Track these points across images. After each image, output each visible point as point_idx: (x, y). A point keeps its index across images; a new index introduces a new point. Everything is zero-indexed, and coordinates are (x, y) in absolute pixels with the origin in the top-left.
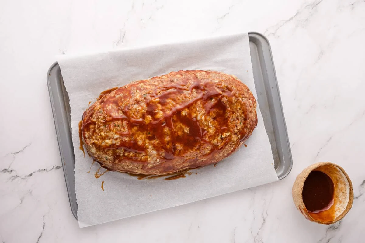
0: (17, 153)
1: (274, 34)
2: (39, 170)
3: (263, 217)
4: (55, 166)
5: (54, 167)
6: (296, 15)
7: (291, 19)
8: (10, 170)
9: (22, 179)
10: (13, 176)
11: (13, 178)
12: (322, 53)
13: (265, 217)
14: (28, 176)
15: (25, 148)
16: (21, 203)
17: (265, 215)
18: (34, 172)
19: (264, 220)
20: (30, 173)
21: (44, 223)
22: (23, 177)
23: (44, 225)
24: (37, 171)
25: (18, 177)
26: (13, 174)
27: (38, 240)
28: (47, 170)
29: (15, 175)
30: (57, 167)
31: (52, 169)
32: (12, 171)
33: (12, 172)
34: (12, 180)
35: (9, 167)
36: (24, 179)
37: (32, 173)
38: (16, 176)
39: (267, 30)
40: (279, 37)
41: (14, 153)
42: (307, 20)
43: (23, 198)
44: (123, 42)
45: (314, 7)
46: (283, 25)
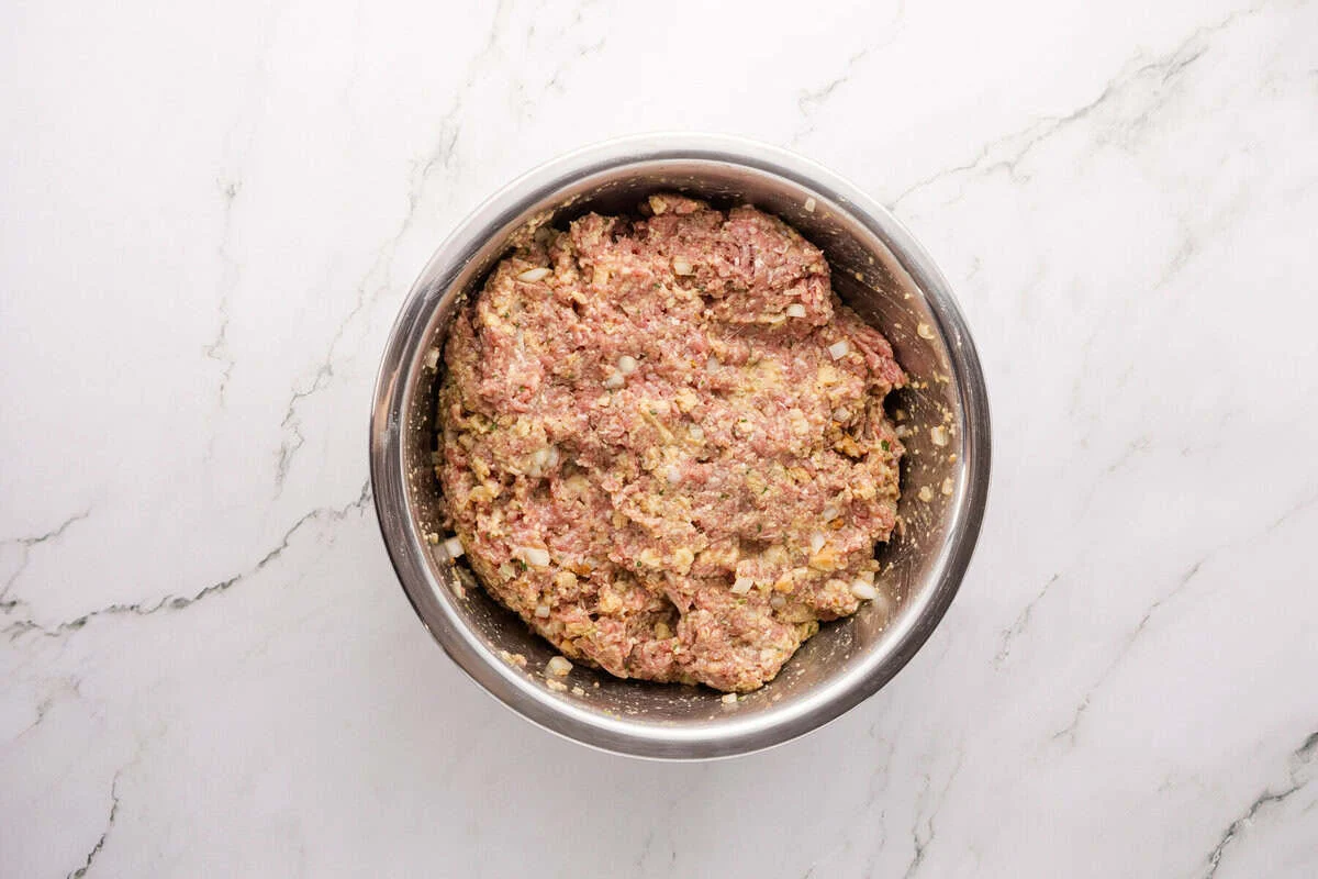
0: (38, 540)
1: (1010, 166)
2: (114, 607)
3: (916, 840)
4: (171, 596)
5: (164, 599)
6: (1103, 98)
7: (1081, 113)
8: (7, 599)
9: (49, 634)
10: (18, 623)
11: (18, 629)
12: (1190, 247)
13: (922, 842)
14: (69, 627)
15: (67, 524)
16: (37, 723)
17: (924, 836)
18: (94, 614)
19: (919, 852)
20: (80, 616)
21: (117, 800)
22: (54, 629)
23: (115, 807)
24: (106, 611)
25: (35, 626)
26: (19, 614)
27: (89, 862)
28: (142, 609)
29: (24, 620)
30: (177, 601)
31: (155, 610)
32: (14, 603)
33: (16, 608)
34: (14, 636)
35: (6, 589)
36: (56, 635)
37: (84, 618)
38: (30, 622)
39: (986, 152)
40: (1028, 178)
41: (27, 541)
42: (1142, 120)
43: (48, 704)
44: (446, 164)
45: (1172, 73)
46: (1049, 134)
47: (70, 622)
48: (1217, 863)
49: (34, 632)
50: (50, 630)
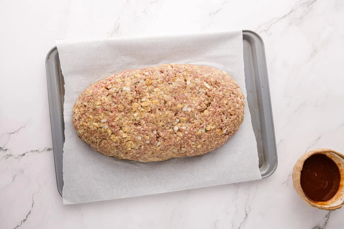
0: (12, 133)
1: (266, 31)
2: (32, 150)
3: (246, 211)
4: (47, 148)
5: (45, 149)
6: (290, 12)
7: (285, 16)
8: (5, 149)
9: (16, 158)
10: (8, 155)
11: (7, 156)
12: (315, 51)
13: (248, 212)
14: (20, 156)
15: (20, 129)
16: (13, 181)
17: (248, 211)
18: (27, 152)
19: (247, 215)
20: (23, 153)
21: (34, 201)
22: (17, 156)
23: (33, 203)
24: (30, 152)
25: (12, 155)
26: (7, 153)
27: (27, 217)
28: (39, 151)
29: (9, 154)
31: (43, 151)
32: (6, 150)
33: (7, 151)
34: (7, 158)
35: (4, 146)
36: (17, 158)
37: (25, 153)
38: (10, 155)
39: (260, 27)
40: (271, 34)
41: (9, 133)
42: (301, 18)
43: (16, 176)
44: (117, 33)
45: (309, 5)
46: (276, 22)
47: (21, 154)
48: (328, 218)
49: (12, 157)
50: (15, 157)
